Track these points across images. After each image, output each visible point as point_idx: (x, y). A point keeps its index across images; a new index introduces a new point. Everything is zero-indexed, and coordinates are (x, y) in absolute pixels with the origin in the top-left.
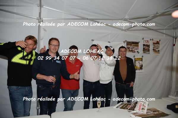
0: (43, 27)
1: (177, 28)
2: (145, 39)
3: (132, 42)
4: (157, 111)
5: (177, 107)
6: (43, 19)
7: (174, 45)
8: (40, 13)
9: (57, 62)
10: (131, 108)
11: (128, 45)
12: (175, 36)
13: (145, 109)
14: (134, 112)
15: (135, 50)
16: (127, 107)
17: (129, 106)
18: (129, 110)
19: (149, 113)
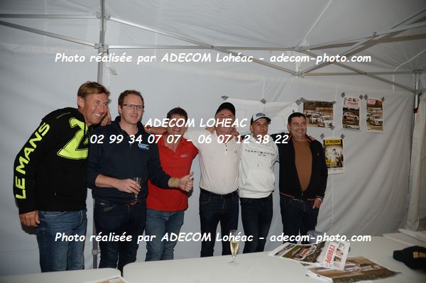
0: (109, 66)
1: (422, 70)
2: (347, 96)
3: (317, 102)
4: (370, 265)
5: (415, 255)
6: (110, 47)
7: (415, 111)
8: (102, 34)
9: (140, 145)
10: (310, 256)
11: (308, 109)
12: (417, 89)
13: (342, 260)
14: (317, 265)
15: (325, 122)
16: (301, 255)
17: (305, 252)
18: (304, 260)
19: (350, 269)
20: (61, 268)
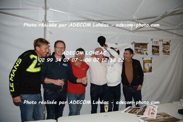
3: (140, 43)
10: (140, 112)
13: (155, 114)
16: (136, 112)
17: (138, 111)
18: (137, 114)
19: (159, 118)
20: (30, 119)
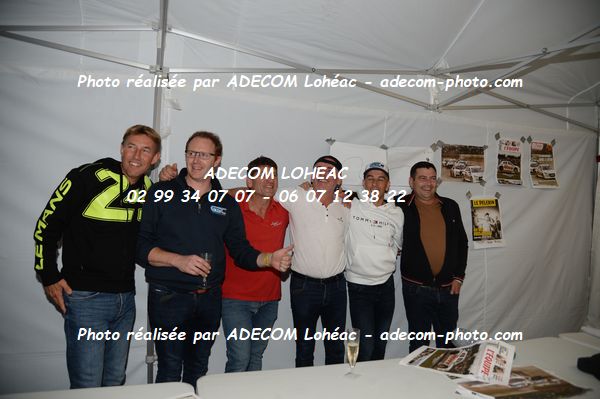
0: (170, 98)
2: (503, 139)
3: (461, 147)
4: (546, 378)
6: (171, 70)
7: (598, 159)
8: (161, 53)
9: (214, 209)
10: (459, 365)
11: (448, 157)
13: (505, 371)
14: (470, 378)
15: (473, 174)
16: (445, 363)
17: (451, 360)
18: (450, 371)
19: (518, 384)
